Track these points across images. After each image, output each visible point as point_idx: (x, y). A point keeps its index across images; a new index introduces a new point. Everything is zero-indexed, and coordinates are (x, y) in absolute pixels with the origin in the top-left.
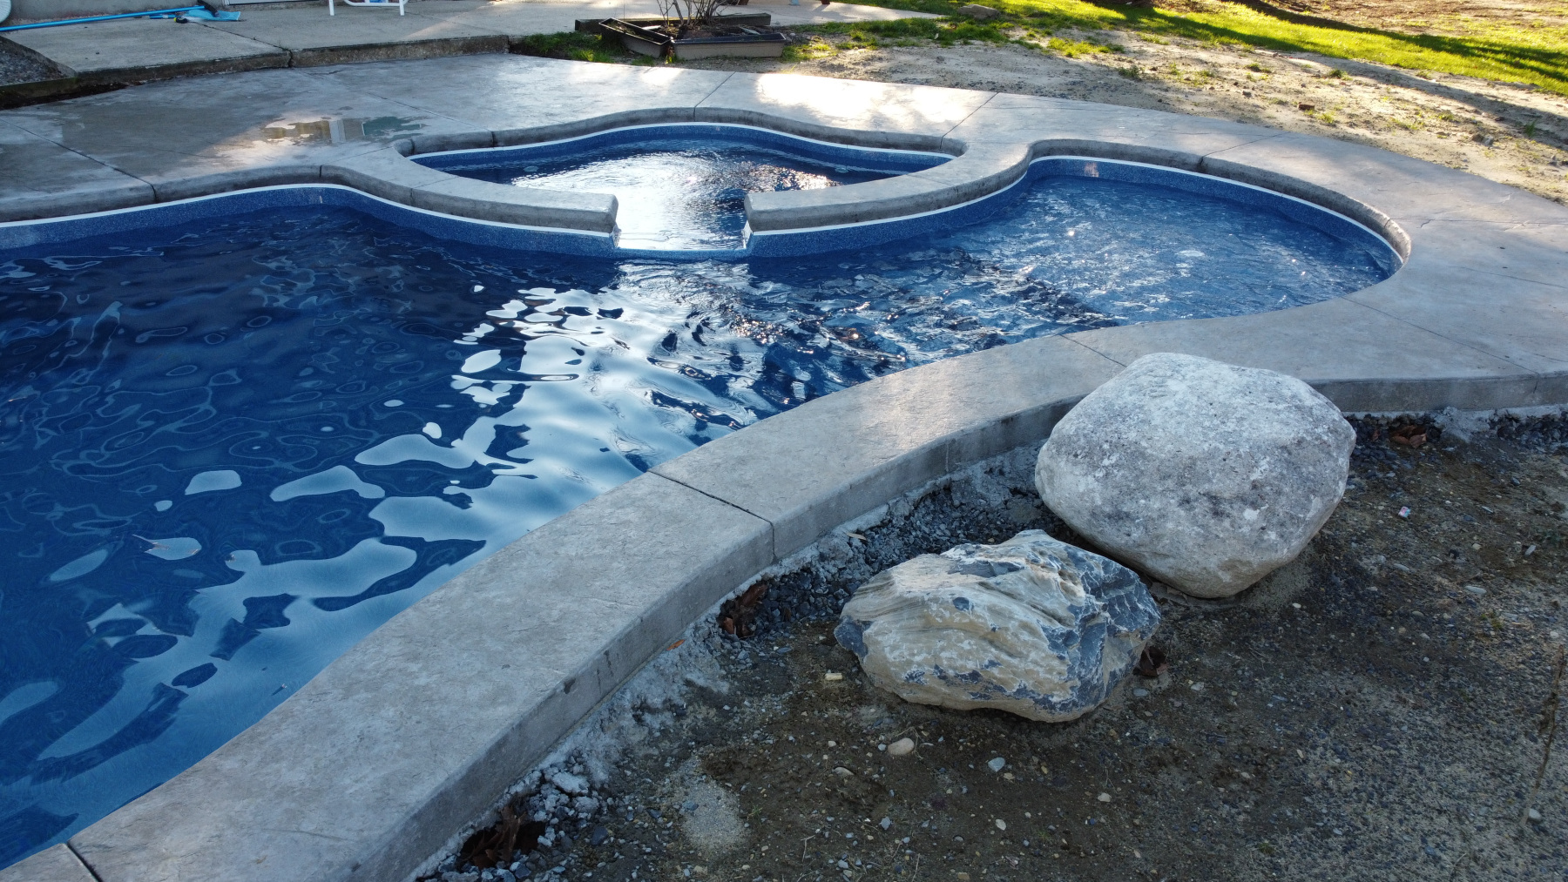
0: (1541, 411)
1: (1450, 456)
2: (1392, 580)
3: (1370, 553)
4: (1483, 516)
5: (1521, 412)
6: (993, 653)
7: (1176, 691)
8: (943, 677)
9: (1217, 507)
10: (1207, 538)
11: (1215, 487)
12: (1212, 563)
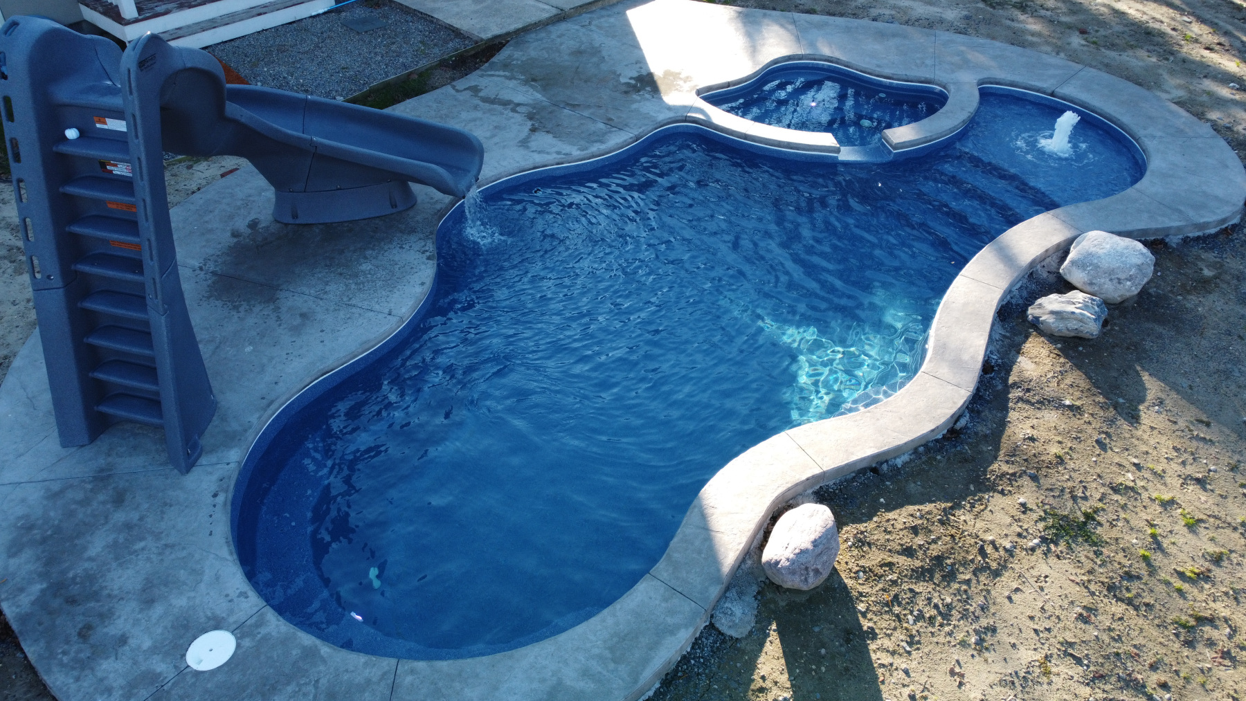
0: (1197, 234)
1: (1170, 253)
2: (1158, 296)
3: (1151, 288)
4: (1180, 274)
5: (1191, 235)
6: (1081, 324)
7: (1112, 329)
8: (1068, 330)
9: (1119, 281)
10: (1116, 289)
11: (1119, 276)
12: (1116, 296)
